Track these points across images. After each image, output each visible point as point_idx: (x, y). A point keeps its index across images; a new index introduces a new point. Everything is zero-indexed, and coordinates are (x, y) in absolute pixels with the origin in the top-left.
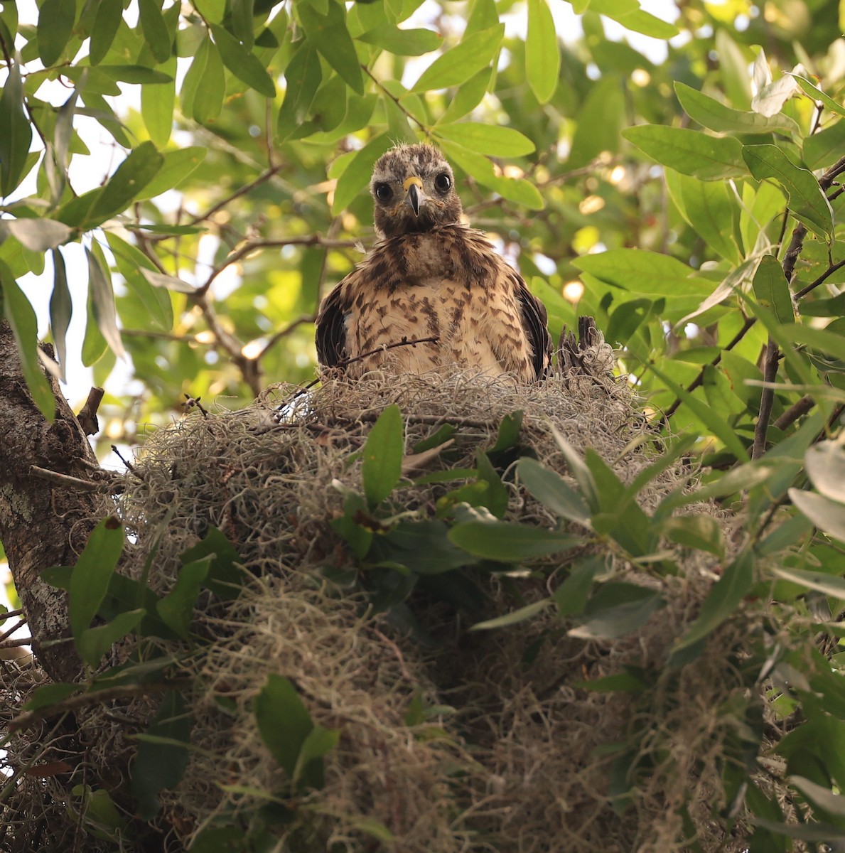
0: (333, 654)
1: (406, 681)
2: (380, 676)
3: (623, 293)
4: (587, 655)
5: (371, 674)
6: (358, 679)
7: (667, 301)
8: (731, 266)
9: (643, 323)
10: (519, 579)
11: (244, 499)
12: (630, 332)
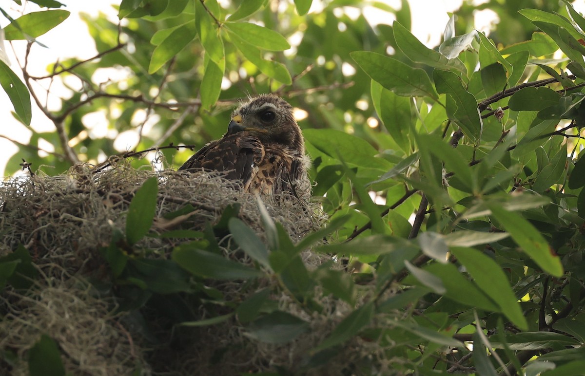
0: (87, 333)
1: (132, 359)
2: (115, 353)
3: (330, 159)
4: (254, 363)
5: (110, 350)
6: (100, 351)
7: (358, 170)
8: (404, 154)
9: (340, 181)
10: (219, 306)
11: (47, 231)
12: (329, 186)
